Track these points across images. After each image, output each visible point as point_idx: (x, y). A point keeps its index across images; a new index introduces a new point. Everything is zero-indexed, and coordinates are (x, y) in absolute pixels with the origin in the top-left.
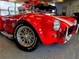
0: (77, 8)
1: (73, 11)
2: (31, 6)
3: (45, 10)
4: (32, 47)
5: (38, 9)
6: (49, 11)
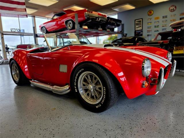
0: (163, 21)
1: (155, 27)
2: (71, 22)
3: (100, 29)
4: (101, 104)
5: (86, 27)
6: (108, 30)
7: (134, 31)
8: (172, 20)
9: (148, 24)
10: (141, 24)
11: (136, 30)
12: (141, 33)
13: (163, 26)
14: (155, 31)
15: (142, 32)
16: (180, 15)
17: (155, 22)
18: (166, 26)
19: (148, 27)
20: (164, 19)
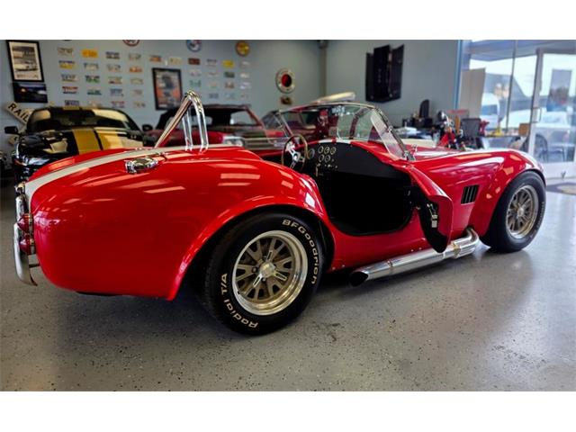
0: (109, 68)
7: (10, 81)
8: (134, 69)
9: (61, 66)
10: (35, 61)
11: (16, 78)
12: (41, 92)
13: (112, 82)
14: (89, 93)
15: (44, 89)
16: (152, 60)
17: (85, 65)
18: (120, 83)
19: (65, 78)
20: (113, 62)
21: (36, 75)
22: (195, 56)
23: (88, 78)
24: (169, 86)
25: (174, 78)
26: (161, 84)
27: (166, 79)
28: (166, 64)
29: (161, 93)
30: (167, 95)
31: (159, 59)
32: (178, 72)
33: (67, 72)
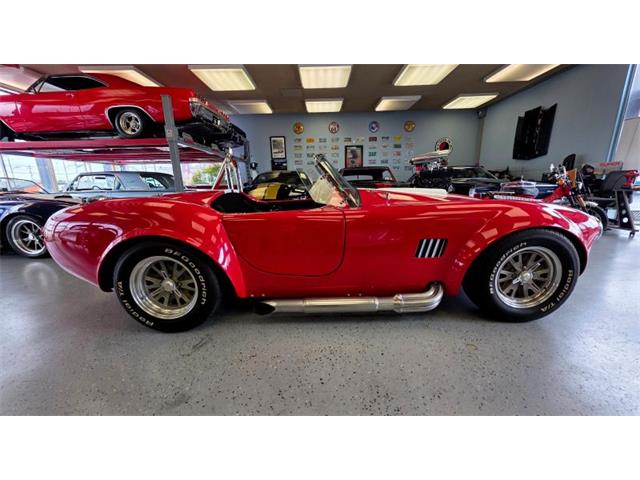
4: (555, 302)
7: (271, 159)
8: (334, 147)
9: (295, 149)
10: (282, 147)
11: (273, 157)
12: (284, 164)
15: (286, 162)
16: (345, 141)
17: (308, 147)
19: (296, 155)
20: (322, 144)
21: (282, 155)
22: (373, 135)
23: (308, 155)
24: (355, 156)
25: (359, 151)
26: (350, 156)
27: (353, 152)
28: (354, 142)
29: (349, 161)
30: (353, 162)
31: (350, 140)
32: (361, 147)
33: (298, 152)
